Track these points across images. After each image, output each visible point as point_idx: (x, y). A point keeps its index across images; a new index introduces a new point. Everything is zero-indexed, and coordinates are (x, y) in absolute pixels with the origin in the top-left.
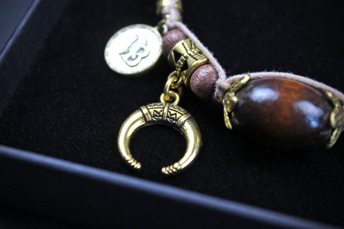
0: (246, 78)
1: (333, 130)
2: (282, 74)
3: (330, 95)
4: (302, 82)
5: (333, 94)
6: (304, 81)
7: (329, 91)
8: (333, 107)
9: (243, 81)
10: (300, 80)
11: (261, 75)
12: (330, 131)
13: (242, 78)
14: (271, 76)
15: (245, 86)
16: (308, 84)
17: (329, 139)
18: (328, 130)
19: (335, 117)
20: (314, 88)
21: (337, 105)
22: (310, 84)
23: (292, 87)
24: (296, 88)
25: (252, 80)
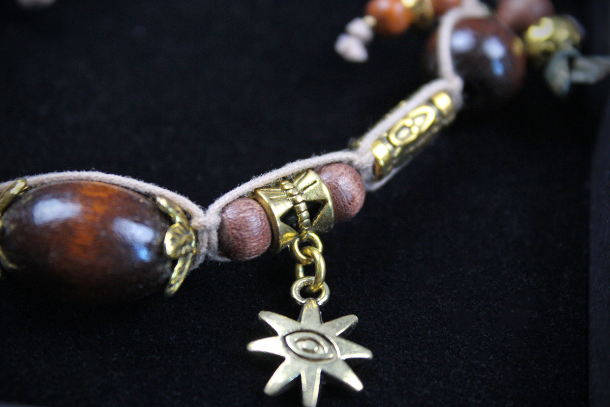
0: (18, 186)
1: (174, 262)
2: (84, 174)
3: (163, 202)
4: (118, 185)
5: (169, 201)
6: (120, 183)
7: (162, 196)
8: (171, 222)
9: (15, 191)
10: (113, 181)
11: (47, 179)
12: (168, 265)
13: (11, 187)
14: (65, 179)
15: (16, 199)
16: (127, 188)
17: (168, 279)
18: (165, 263)
19: (173, 240)
20: (139, 193)
21: (178, 219)
22: (132, 187)
23: (96, 194)
24: (104, 195)
25: (31, 187)
